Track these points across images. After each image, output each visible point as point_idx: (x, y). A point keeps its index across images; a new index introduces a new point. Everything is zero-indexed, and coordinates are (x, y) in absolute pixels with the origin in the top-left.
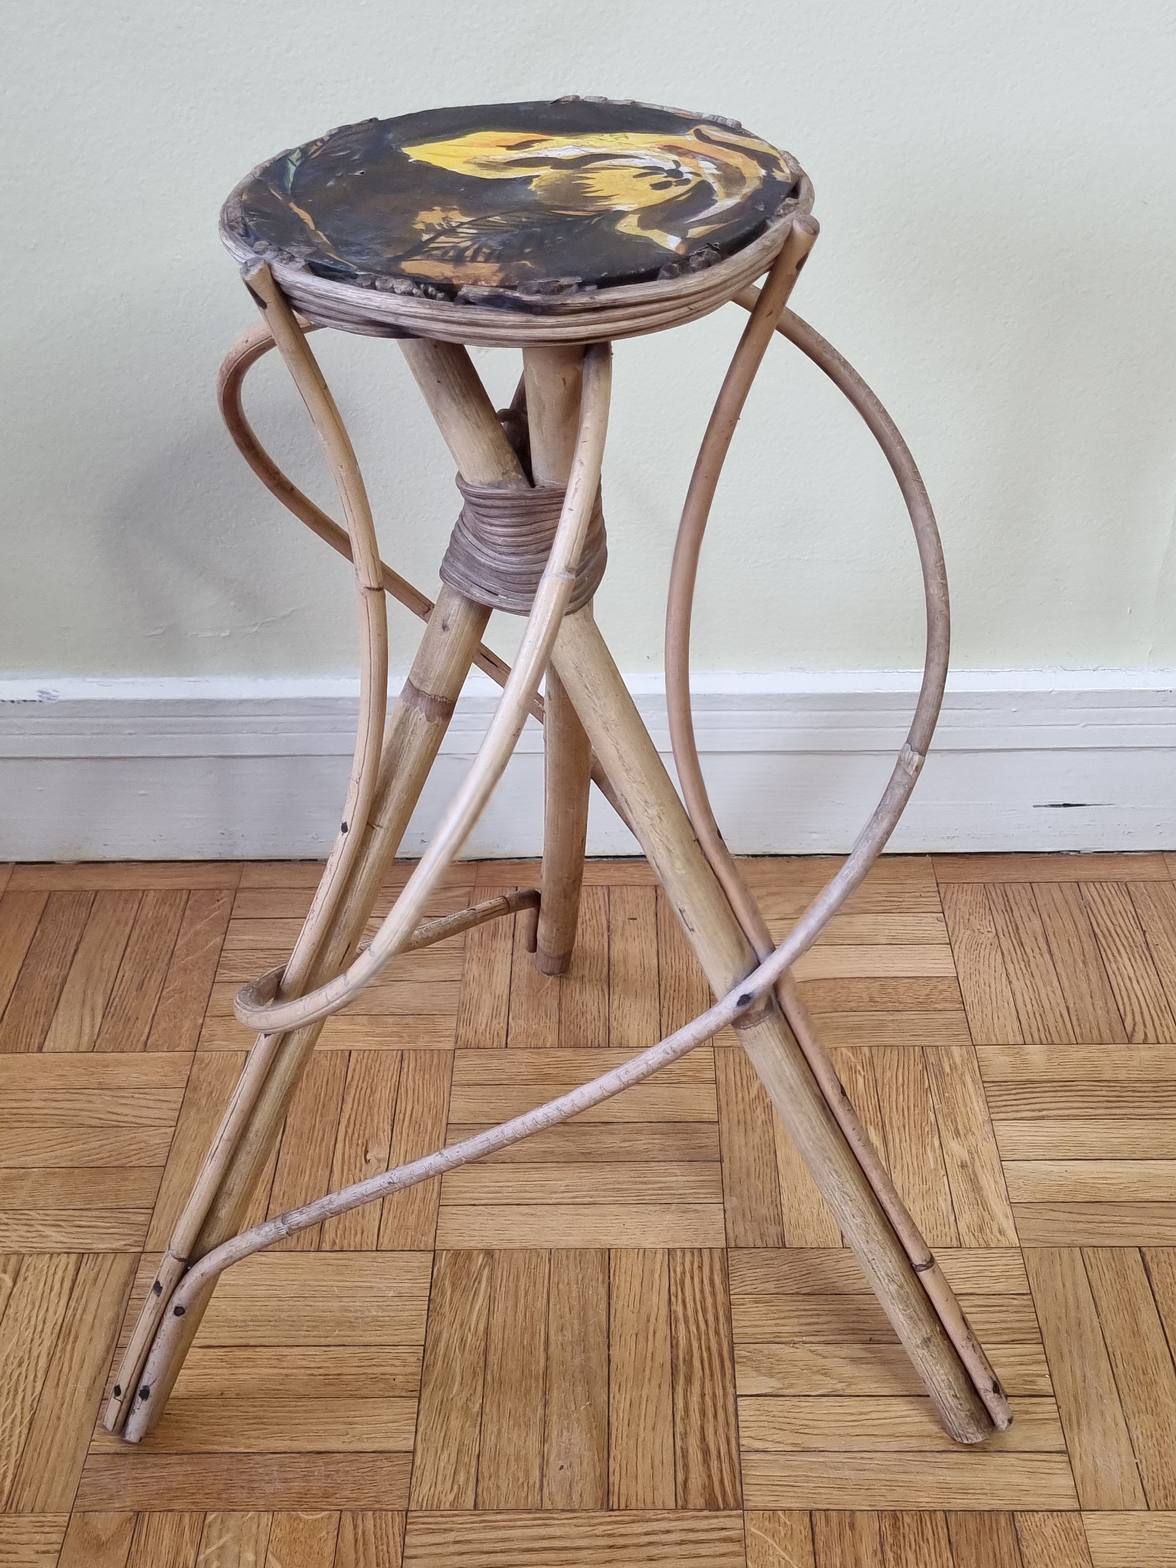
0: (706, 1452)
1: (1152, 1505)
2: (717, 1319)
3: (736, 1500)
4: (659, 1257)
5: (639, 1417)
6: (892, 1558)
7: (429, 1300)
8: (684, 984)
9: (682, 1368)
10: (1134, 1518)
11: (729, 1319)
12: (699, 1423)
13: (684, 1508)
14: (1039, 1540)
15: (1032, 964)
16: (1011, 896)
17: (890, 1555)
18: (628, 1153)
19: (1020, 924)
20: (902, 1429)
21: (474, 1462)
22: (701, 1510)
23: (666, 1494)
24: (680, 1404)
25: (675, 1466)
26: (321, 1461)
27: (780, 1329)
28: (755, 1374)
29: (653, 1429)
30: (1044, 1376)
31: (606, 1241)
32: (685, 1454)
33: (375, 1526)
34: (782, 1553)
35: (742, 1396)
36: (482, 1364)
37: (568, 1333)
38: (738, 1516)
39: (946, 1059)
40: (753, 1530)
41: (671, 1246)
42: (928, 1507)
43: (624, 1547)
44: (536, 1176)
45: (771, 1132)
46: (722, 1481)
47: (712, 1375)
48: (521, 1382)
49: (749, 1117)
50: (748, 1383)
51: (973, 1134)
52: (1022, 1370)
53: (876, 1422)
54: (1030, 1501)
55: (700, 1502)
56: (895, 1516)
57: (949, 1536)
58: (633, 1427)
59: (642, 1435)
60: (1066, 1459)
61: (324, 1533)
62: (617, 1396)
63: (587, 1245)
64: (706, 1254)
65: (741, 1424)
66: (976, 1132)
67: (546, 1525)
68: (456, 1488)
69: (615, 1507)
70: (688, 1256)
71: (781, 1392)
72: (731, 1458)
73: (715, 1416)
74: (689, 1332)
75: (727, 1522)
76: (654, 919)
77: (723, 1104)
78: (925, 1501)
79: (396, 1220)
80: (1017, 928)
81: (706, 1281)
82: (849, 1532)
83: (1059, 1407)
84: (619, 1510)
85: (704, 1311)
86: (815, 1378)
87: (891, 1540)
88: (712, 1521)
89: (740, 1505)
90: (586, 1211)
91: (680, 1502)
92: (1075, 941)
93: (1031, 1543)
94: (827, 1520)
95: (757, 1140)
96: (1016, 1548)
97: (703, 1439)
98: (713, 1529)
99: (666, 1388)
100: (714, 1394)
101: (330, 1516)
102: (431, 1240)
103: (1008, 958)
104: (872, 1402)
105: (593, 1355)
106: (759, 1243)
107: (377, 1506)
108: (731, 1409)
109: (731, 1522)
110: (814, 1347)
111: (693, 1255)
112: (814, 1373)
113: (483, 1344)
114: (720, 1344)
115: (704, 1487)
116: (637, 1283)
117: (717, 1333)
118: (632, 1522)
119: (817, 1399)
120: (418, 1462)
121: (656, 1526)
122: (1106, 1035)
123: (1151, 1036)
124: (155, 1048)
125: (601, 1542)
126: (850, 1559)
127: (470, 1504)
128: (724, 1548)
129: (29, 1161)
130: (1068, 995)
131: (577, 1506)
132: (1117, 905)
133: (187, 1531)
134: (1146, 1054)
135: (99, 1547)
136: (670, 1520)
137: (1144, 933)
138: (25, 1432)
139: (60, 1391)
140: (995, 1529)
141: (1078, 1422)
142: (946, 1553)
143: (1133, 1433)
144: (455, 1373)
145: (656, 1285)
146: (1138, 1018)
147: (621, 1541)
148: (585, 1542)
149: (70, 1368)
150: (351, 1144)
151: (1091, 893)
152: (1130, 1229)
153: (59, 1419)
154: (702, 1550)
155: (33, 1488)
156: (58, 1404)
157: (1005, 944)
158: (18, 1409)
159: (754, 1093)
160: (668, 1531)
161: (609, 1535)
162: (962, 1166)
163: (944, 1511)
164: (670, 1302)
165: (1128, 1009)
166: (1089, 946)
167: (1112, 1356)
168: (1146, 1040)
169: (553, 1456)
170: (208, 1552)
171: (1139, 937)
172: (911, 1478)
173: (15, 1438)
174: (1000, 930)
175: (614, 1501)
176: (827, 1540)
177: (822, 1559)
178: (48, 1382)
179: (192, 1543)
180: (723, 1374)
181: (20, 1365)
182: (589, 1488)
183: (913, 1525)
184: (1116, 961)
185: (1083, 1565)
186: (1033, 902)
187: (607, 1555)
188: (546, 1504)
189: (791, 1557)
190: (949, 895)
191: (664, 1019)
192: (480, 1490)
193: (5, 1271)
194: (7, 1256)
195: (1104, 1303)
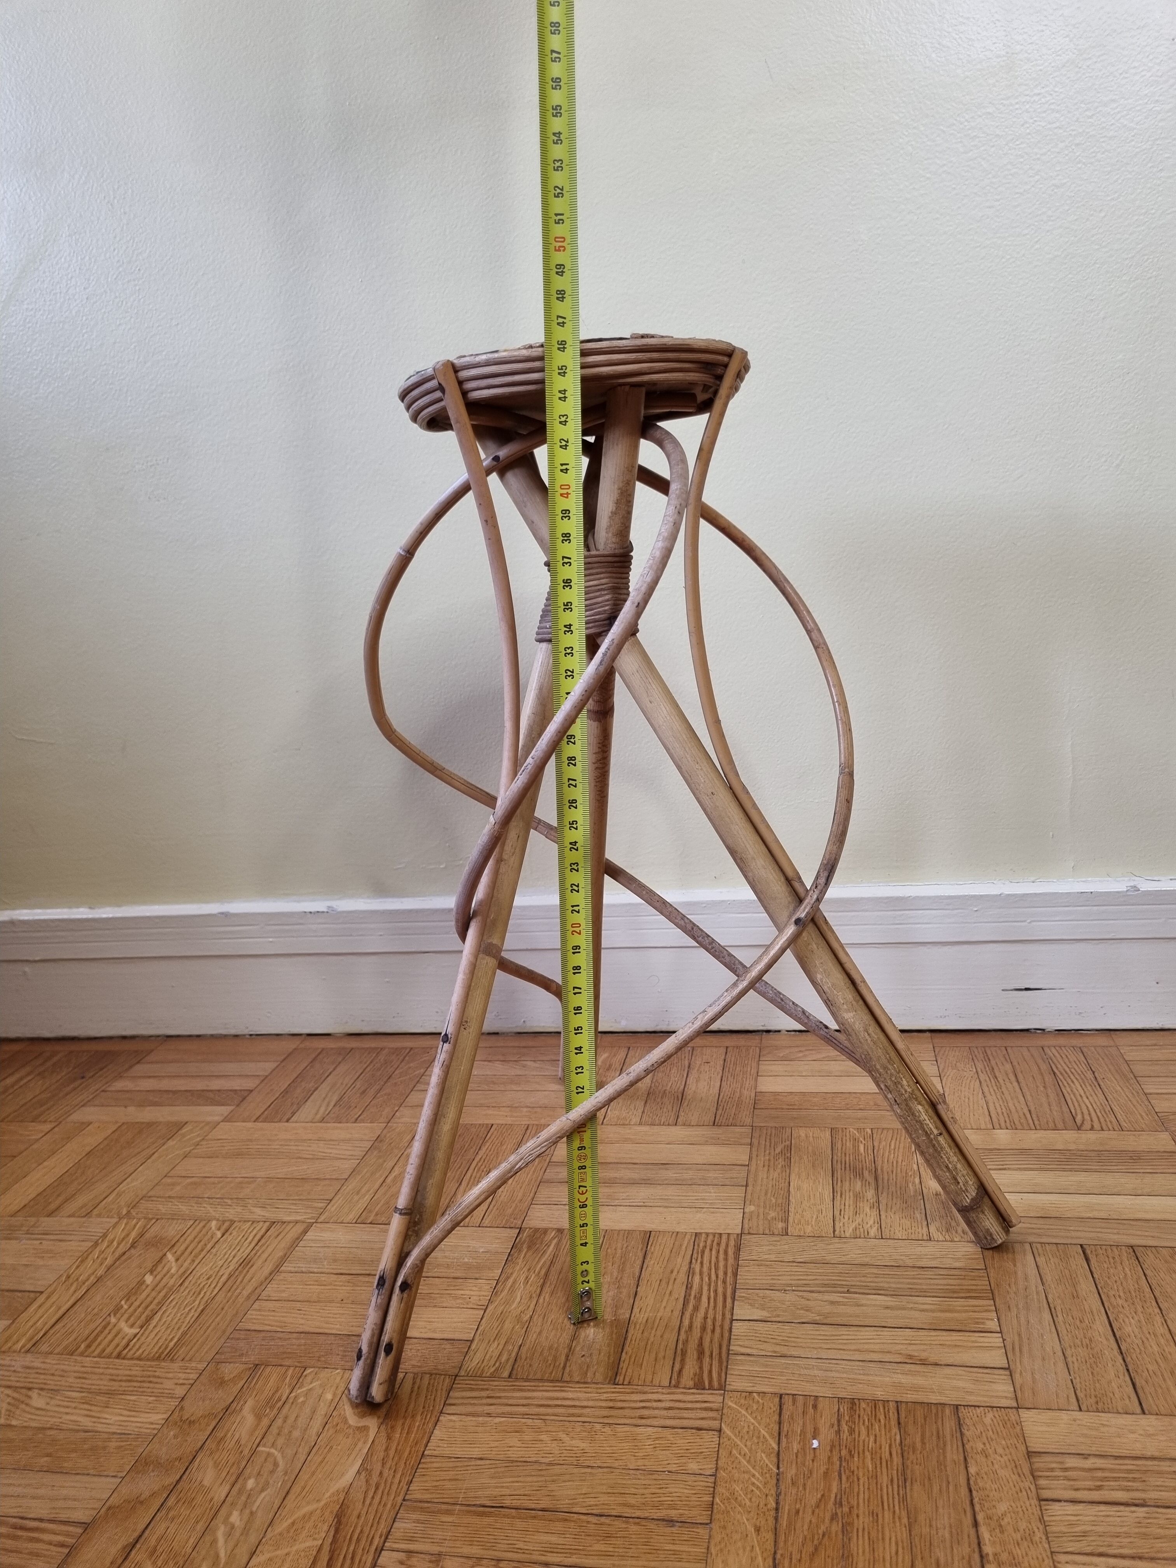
0: (701, 1353)
1: (1084, 1407)
2: (725, 1273)
3: (720, 1384)
4: (688, 1237)
6: (846, 1431)
7: (510, 1255)
8: (738, 1095)
9: (692, 1302)
10: (1064, 1416)
11: (735, 1274)
12: (699, 1335)
13: (676, 1386)
14: (979, 1426)
15: (1003, 1088)
16: (989, 1053)
17: (845, 1428)
18: (678, 1181)
19: (995, 1067)
20: (866, 1346)
21: (516, 1349)
22: (690, 1389)
23: (664, 1376)
24: (687, 1323)
25: (674, 1359)
27: (774, 1282)
28: (750, 1308)
29: (662, 1336)
30: (992, 1320)
31: (649, 1227)
34: (752, 1421)
35: (737, 1321)
36: (538, 1290)
37: (608, 1277)
38: (721, 1395)
40: (730, 1404)
41: (699, 1232)
42: (881, 1398)
43: (622, 1408)
45: (788, 1171)
46: (710, 1371)
47: (715, 1307)
48: (565, 1302)
49: (772, 1163)
50: (740, 1311)
52: (974, 1314)
53: (844, 1342)
54: (972, 1399)
55: (689, 1382)
56: (853, 1403)
57: (899, 1418)
58: (646, 1334)
59: (651, 1337)
60: (1008, 1373)
62: (638, 1315)
64: (724, 1237)
65: (732, 1337)
67: (562, 1391)
69: (621, 1382)
70: (710, 1237)
71: (769, 1319)
72: (720, 1357)
73: (713, 1331)
74: (702, 1280)
75: (709, 1396)
76: (722, 1063)
77: (754, 1155)
78: (880, 1394)
79: (498, 1211)
80: (993, 1069)
81: (721, 1252)
82: (811, 1410)
83: (1004, 1340)
84: (623, 1384)
85: (717, 1269)
86: (798, 1312)
87: (847, 1418)
88: (697, 1396)
89: (722, 1387)
90: (638, 1210)
91: (673, 1382)
92: (1038, 1077)
93: (972, 1428)
94: (793, 1400)
95: (776, 1175)
96: (958, 1430)
97: (701, 1344)
98: (697, 1402)
100: (715, 1318)
102: (520, 1222)
103: (984, 1085)
104: (844, 1328)
105: (625, 1291)
106: (767, 1232)
108: (726, 1327)
109: (714, 1398)
110: (802, 1295)
111: (715, 1238)
114: (725, 1288)
115: (695, 1375)
116: (667, 1251)
117: (724, 1282)
118: (633, 1393)
119: (798, 1325)
120: (473, 1347)
121: (650, 1396)
122: (1060, 1125)
123: (1097, 1125)
124: (363, 1121)
125: (604, 1404)
126: (810, 1429)
127: (506, 1374)
128: (704, 1414)
129: (257, 1174)
130: (1031, 1104)
131: (589, 1381)
132: (1072, 1058)
133: (288, 1378)
134: (1092, 1136)
135: (222, 1383)
136: (663, 1393)
137: (1094, 1073)
138: (196, 1315)
139: (230, 1294)
140: (940, 1415)
141: (1020, 1350)
142: (895, 1430)
143: (1069, 1359)
144: (516, 1297)
145: (682, 1253)
146: (1087, 1117)
147: (619, 1404)
148: (590, 1403)
149: (242, 1282)
150: (479, 1170)
151: (1051, 1052)
152: (1074, 1234)
153: (223, 1309)
154: (685, 1414)
155: (189, 1347)
156: (225, 1301)
157: (983, 1077)
158: (197, 1302)
159: (778, 1150)
160: (659, 1401)
161: (611, 1400)
162: (937, 1194)
163: (897, 1402)
164: (691, 1262)
165: (1079, 1111)
166: (1049, 1079)
167: (1053, 1310)
168: (1092, 1128)
169: (578, 1349)
170: (299, 1391)
171: (1090, 1075)
172: (871, 1378)
173: (188, 1319)
174: (979, 1070)
175: (620, 1379)
176: (792, 1414)
177: (785, 1428)
178: (224, 1289)
179: (289, 1386)
180: (724, 1306)
181: (208, 1279)
182: (602, 1370)
183: (869, 1410)
184: (1070, 1086)
185: (1018, 1445)
186: (1007, 1056)
187: (606, 1412)
188: (566, 1377)
189: (759, 1424)
190: (942, 1052)
191: (719, 1112)
192: (516, 1366)
193: (219, 1229)
194: (224, 1222)
195: (1048, 1278)
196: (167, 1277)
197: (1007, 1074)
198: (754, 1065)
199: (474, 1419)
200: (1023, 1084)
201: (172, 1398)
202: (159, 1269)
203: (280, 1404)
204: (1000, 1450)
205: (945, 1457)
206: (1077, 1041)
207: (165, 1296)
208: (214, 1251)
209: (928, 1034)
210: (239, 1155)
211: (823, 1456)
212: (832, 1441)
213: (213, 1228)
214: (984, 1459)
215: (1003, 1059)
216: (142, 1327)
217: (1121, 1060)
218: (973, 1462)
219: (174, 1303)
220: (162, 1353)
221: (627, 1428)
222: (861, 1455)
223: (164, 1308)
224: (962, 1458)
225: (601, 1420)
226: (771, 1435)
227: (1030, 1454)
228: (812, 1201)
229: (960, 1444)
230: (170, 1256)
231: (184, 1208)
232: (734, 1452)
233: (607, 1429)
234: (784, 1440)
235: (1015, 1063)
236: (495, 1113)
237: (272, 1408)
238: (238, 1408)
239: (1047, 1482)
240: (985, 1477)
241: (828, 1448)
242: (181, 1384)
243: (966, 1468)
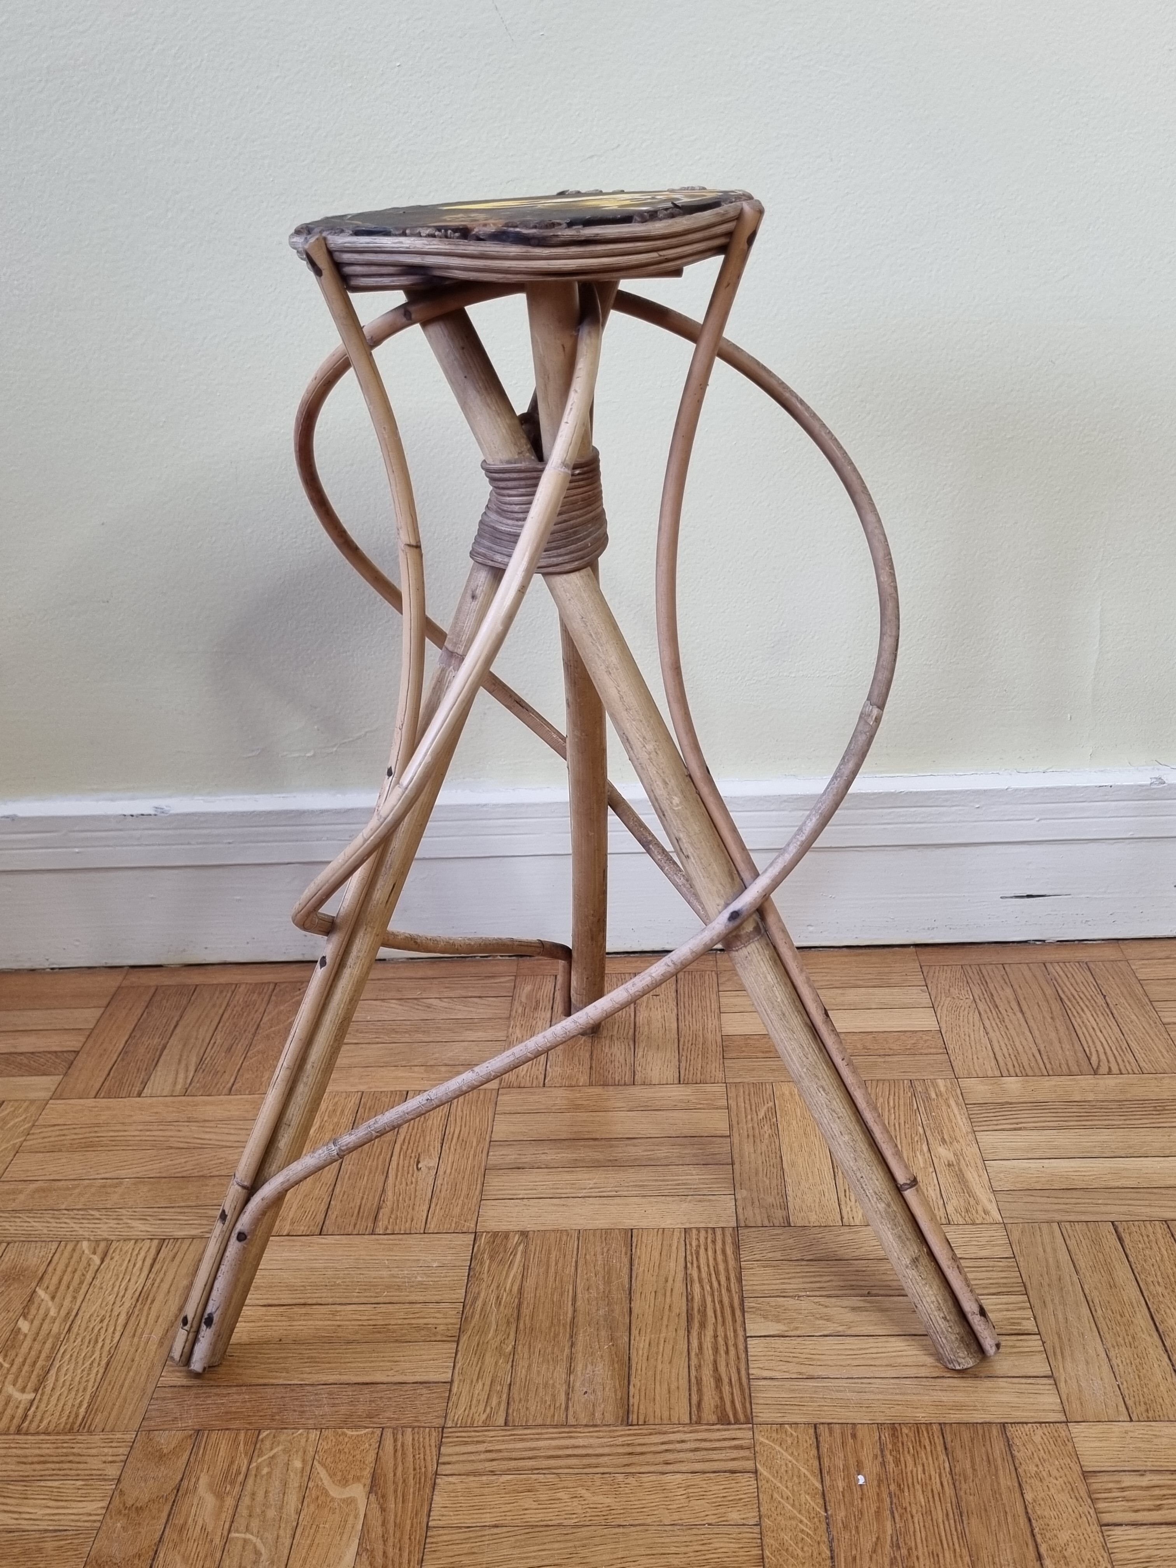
0: (718, 1380)
1: (1134, 1418)
2: (728, 1279)
3: (746, 1416)
4: (676, 1234)
5: (657, 1353)
6: (891, 1461)
7: (470, 1269)
8: (701, 1039)
9: (697, 1318)
10: (1117, 1428)
11: (740, 1280)
12: (712, 1358)
13: (699, 1422)
14: (1030, 1446)
15: (1006, 1020)
16: (985, 973)
17: (889, 1458)
18: (650, 1159)
19: (994, 992)
20: (899, 1360)
21: (506, 1390)
22: (713, 1425)
23: (682, 1412)
24: (695, 1343)
25: (690, 1390)
26: (366, 1390)
27: (784, 1286)
28: (763, 1320)
29: (670, 1363)
30: (1028, 1319)
31: (629, 1223)
32: (699, 1382)
33: (413, 1439)
34: (789, 1457)
35: (751, 1337)
36: (515, 1315)
37: (594, 1293)
38: (749, 1429)
39: (932, 1089)
40: (762, 1439)
41: (687, 1226)
42: (923, 1421)
43: (642, 1454)
44: (568, 1177)
45: (777, 1143)
46: (733, 1402)
47: (724, 1321)
48: (550, 1328)
49: (757, 1131)
50: (755, 1326)
51: (958, 1142)
52: (1009, 1314)
53: (874, 1356)
54: (1019, 1415)
55: (714, 1418)
56: (894, 1429)
57: (944, 1443)
58: (652, 1361)
59: (659, 1367)
60: (1053, 1382)
61: (367, 1445)
62: (637, 1338)
63: (612, 1227)
64: (719, 1232)
65: (750, 1358)
66: (961, 1140)
67: (571, 1437)
68: (488, 1410)
69: (635, 1422)
70: (703, 1234)
71: (786, 1334)
72: (741, 1384)
73: (727, 1352)
74: (703, 1289)
75: (739, 1434)
76: (674, 995)
77: (734, 1123)
78: (921, 1416)
79: (443, 1211)
80: (992, 995)
81: (719, 1252)
82: (851, 1441)
83: (1044, 1343)
84: (638, 1425)
85: (717, 1274)
86: (818, 1322)
87: (890, 1446)
88: (724, 1433)
89: (749, 1420)
90: (611, 1202)
91: (694, 1418)
92: (1044, 1004)
93: (1021, 1448)
94: (831, 1432)
95: (764, 1148)
96: (1008, 1452)
97: (716, 1369)
98: (724, 1439)
99: (682, 1332)
100: (726, 1336)
101: (373, 1433)
102: (473, 1226)
103: (984, 1016)
104: (871, 1339)
105: (617, 1308)
106: (766, 1223)
107: (416, 1424)
108: (741, 1347)
109: (741, 1433)
110: (817, 1299)
111: (707, 1232)
112: (817, 1318)
113: (517, 1300)
114: (731, 1298)
115: (716, 1407)
116: (656, 1254)
117: (729, 1290)
118: (651, 1434)
119: (820, 1339)
120: (455, 1390)
121: (672, 1437)
122: (1075, 1069)
123: (1115, 1069)
124: (239, 1092)
125: (621, 1450)
126: (852, 1462)
127: (501, 1421)
128: (735, 1454)
129: (122, 1173)
130: (1039, 1041)
131: (599, 1422)
132: (1079, 978)
133: (242, 1445)
134: (1111, 1081)
135: (161, 1457)
136: (685, 1432)
137: (1105, 997)
138: (102, 1371)
139: (136, 1340)
140: (988, 1437)
141: (1062, 1354)
142: (942, 1457)
143: (1114, 1362)
144: (491, 1322)
145: (674, 1255)
146: (1103, 1057)
147: (639, 1449)
148: (606, 1450)
149: (146, 1323)
150: (405, 1156)
151: (1056, 970)
152: (1103, 1209)
153: (133, 1361)
154: (715, 1455)
155: (106, 1413)
156: (133, 1350)
157: (982, 1006)
158: (97, 1354)
159: (761, 1114)
160: (683, 1441)
161: (628, 1445)
162: (949, 1165)
163: (940, 1424)
164: (686, 1267)
165: (1093, 1050)
166: (1056, 1006)
167: (1091, 1303)
168: (1110, 1072)
169: (578, 1384)
170: (260, 1460)
171: (1100, 1000)
172: (908, 1398)
173: (92, 1376)
174: (976, 997)
175: (633, 1418)
176: (831, 1448)
177: (826, 1462)
178: (126, 1333)
179: (246, 1454)
180: (734, 1321)
181: (102, 1321)
182: (610, 1408)
183: (911, 1435)
184: (1080, 1017)
185: (1072, 1465)
186: (1005, 977)
187: (626, 1460)
188: (572, 1421)
189: (797, 1460)
190: (931, 974)
191: (683, 1064)
192: (510, 1411)
193: (94, 1253)
194: (97, 1242)
195: (1082, 1264)
196: (47, 1321)
197: (1009, 1002)
198: (714, 996)
199: (477, 1479)
200: (1028, 1015)
201: (105, 1480)
202: (33, 1311)
203: (241, 1478)
204: (1055, 1473)
205: (999, 1483)
206: (1081, 954)
207: (53, 1348)
208: (97, 1282)
209: (912, 949)
210: (88, 1146)
211: (871, 1493)
212: (878, 1475)
213: (87, 1252)
214: (1038, 1484)
215: (1002, 982)
216: (36, 1391)
217: (1134, 979)
218: (1028, 1487)
219: (67, 1357)
220: (74, 1423)
221: (653, 1477)
222: (911, 1488)
223: (57, 1364)
224: (1016, 1485)
225: (622, 1470)
226: (813, 1473)
227: (1086, 1475)
228: (811, 1181)
229: (1012, 1469)
230: (41, 1292)
231: (38, 1226)
232: (776, 1495)
233: (631, 1480)
234: (827, 1478)
235: (1016, 987)
236: (407, 1074)
237: (233, 1483)
238: (191, 1487)
239: (1106, 1504)
240: (1042, 1503)
241: (875, 1483)
242: (111, 1462)
243: (1022, 1494)
